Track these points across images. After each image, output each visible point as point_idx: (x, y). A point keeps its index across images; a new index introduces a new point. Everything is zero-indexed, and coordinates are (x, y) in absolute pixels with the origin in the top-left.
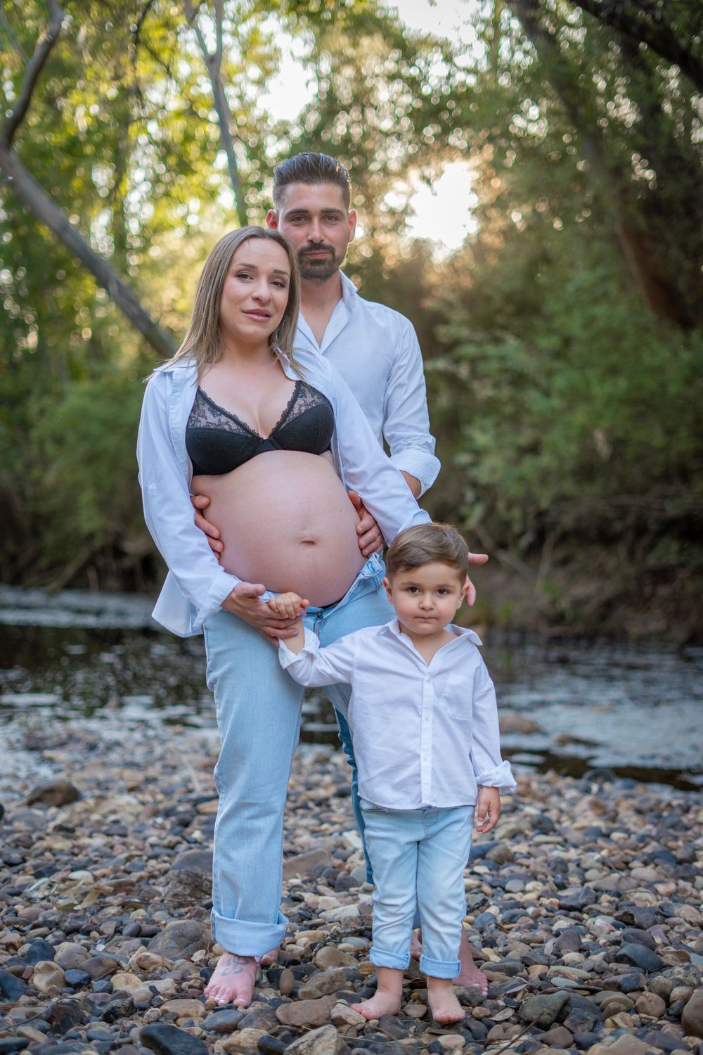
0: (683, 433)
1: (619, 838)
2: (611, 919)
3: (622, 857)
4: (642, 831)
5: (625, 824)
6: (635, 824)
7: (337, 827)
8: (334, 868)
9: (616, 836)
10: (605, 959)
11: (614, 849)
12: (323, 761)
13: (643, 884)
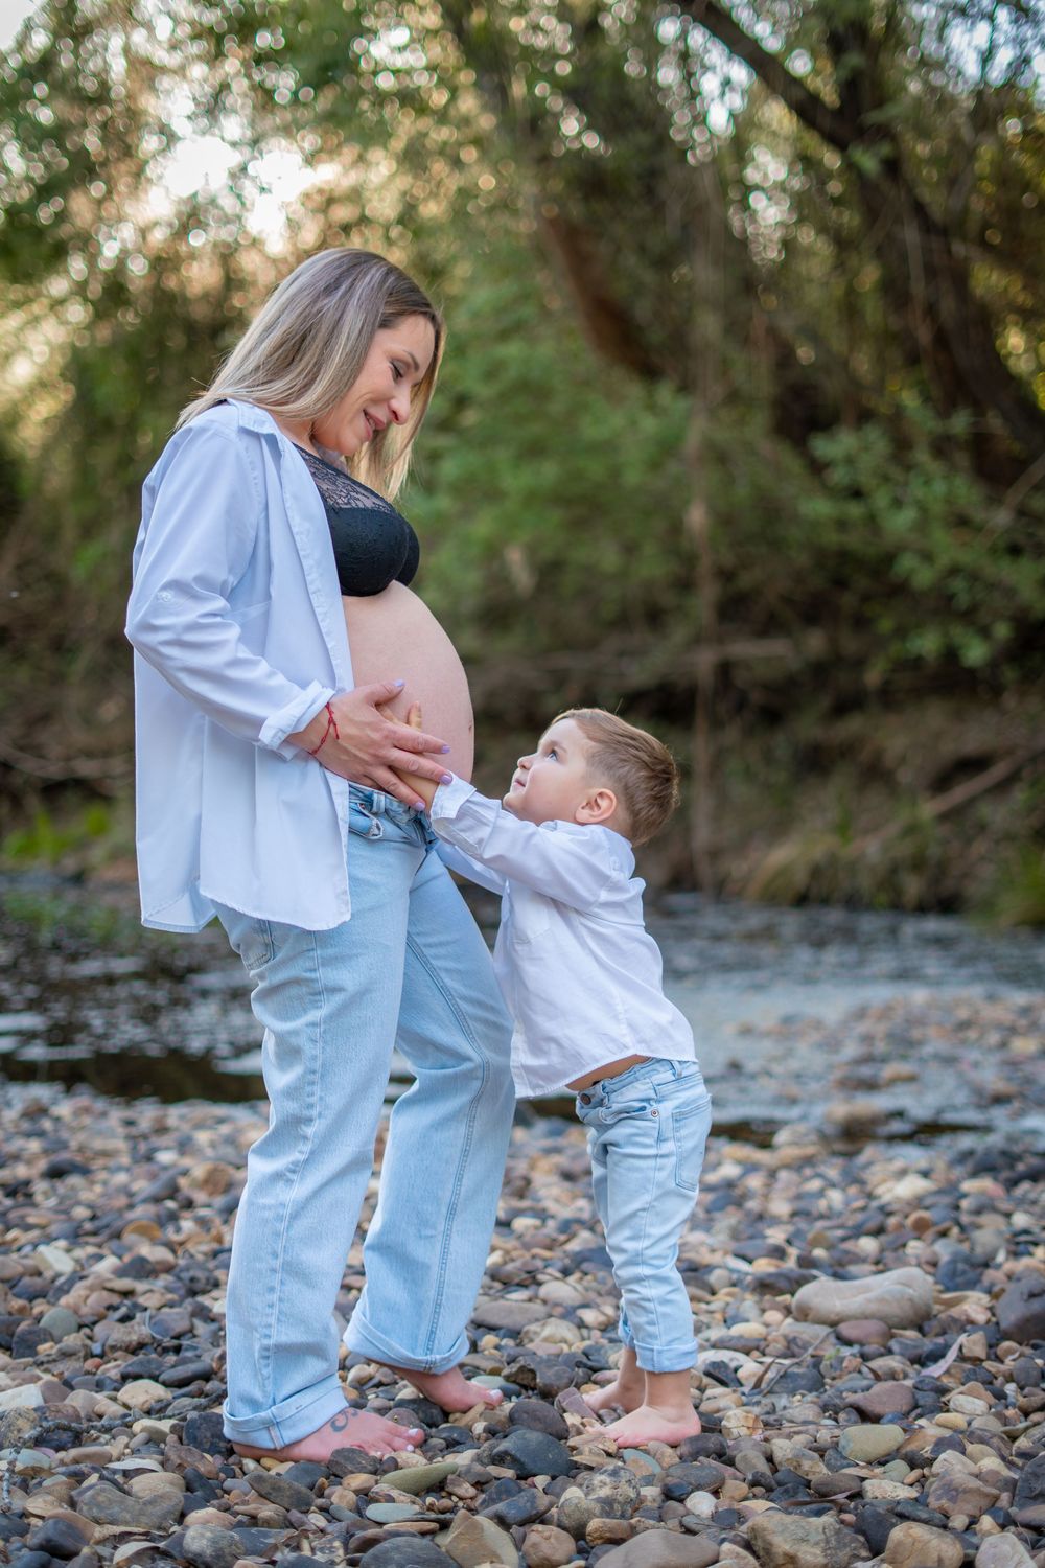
0: (649, 549)
1: (527, 1228)
2: (499, 1380)
3: (525, 1264)
4: (566, 1213)
5: (539, 1201)
6: (557, 1200)
7: (34, 1234)
8: (10, 1314)
9: (520, 1224)
10: (478, 1459)
11: (515, 1249)
12: (37, 1112)
13: (559, 1310)
